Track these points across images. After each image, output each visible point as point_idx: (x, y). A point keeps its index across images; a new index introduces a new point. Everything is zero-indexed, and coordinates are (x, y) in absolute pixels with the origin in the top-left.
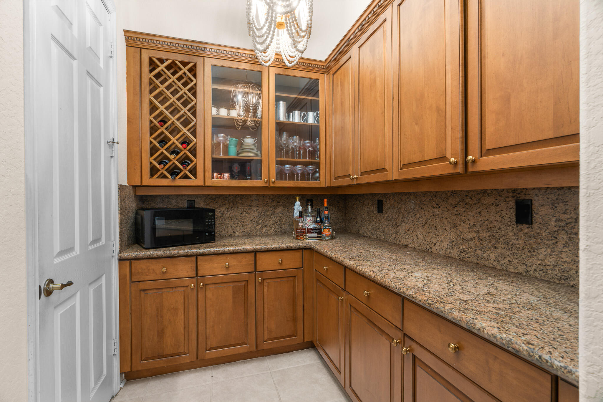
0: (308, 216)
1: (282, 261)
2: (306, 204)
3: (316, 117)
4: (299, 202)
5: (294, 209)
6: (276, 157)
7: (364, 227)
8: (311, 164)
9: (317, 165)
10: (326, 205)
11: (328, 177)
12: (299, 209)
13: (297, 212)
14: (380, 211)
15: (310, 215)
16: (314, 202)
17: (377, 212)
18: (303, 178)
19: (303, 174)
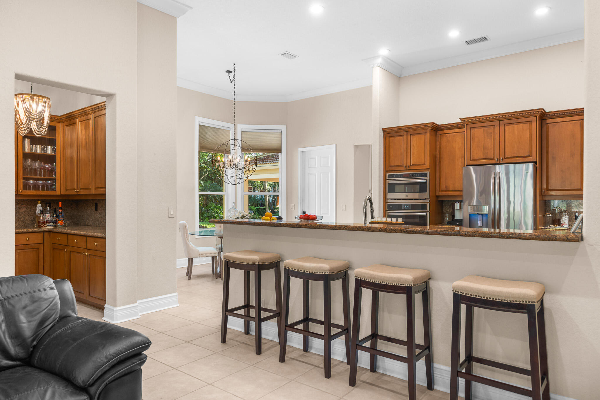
0: (47, 213)
1: (29, 239)
2: (45, 206)
3: (54, 150)
4: (40, 205)
5: (36, 209)
6: (23, 175)
7: (88, 220)
8: (50, 180)
9: (54, 180)
10: (60, 206)
11: (62, 188)
12: (40, 209)
13: (39, 211)
14: (96, 209)
15: (48, 212)
16: (52, 205)
17: (95, 210)
18: (43, 189)
19: (43, 186)
